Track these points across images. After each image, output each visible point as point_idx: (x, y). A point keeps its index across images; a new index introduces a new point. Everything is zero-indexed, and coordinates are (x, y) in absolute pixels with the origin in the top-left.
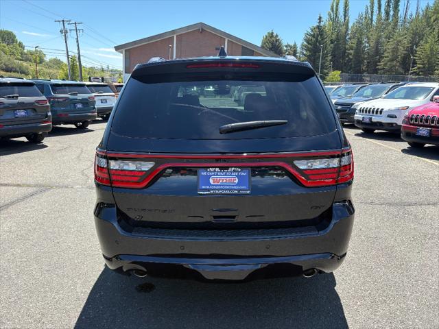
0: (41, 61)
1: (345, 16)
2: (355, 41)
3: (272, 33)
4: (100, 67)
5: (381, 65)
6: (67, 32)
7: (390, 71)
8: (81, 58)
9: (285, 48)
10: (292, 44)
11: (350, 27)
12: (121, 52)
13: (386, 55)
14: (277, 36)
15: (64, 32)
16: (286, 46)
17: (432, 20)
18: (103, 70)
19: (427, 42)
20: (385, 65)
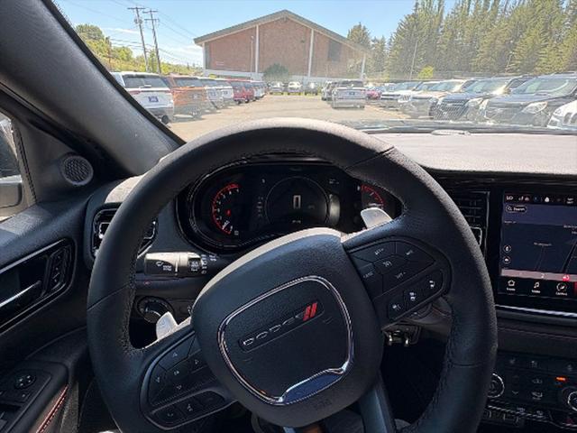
0: (129, 58)
1: (440, 6)
2: (449, 34)
3: (360, 26)
4: (186, 65)
5: (474, 62)
6: (141, 22)
7: (484, 68)
8: (159, 51)
9: (372, 43)
10: (379, 38)
11: (444, 18)
12: (201, 46)
13: (481, 50)
14: (365, 28)
15: (139, 22)
16: (373, 41)
17: (538, 9)
18: (188, 68)
19: (529, 35)
20: (479, 61)
